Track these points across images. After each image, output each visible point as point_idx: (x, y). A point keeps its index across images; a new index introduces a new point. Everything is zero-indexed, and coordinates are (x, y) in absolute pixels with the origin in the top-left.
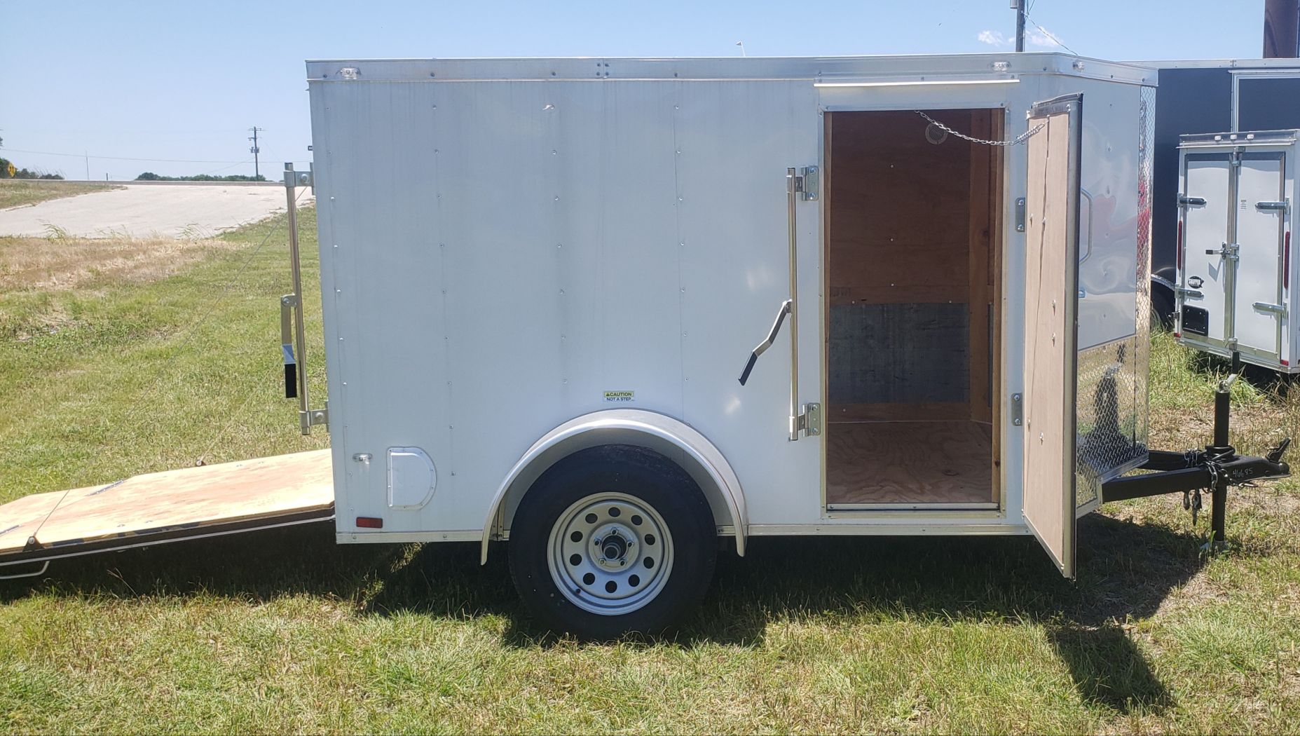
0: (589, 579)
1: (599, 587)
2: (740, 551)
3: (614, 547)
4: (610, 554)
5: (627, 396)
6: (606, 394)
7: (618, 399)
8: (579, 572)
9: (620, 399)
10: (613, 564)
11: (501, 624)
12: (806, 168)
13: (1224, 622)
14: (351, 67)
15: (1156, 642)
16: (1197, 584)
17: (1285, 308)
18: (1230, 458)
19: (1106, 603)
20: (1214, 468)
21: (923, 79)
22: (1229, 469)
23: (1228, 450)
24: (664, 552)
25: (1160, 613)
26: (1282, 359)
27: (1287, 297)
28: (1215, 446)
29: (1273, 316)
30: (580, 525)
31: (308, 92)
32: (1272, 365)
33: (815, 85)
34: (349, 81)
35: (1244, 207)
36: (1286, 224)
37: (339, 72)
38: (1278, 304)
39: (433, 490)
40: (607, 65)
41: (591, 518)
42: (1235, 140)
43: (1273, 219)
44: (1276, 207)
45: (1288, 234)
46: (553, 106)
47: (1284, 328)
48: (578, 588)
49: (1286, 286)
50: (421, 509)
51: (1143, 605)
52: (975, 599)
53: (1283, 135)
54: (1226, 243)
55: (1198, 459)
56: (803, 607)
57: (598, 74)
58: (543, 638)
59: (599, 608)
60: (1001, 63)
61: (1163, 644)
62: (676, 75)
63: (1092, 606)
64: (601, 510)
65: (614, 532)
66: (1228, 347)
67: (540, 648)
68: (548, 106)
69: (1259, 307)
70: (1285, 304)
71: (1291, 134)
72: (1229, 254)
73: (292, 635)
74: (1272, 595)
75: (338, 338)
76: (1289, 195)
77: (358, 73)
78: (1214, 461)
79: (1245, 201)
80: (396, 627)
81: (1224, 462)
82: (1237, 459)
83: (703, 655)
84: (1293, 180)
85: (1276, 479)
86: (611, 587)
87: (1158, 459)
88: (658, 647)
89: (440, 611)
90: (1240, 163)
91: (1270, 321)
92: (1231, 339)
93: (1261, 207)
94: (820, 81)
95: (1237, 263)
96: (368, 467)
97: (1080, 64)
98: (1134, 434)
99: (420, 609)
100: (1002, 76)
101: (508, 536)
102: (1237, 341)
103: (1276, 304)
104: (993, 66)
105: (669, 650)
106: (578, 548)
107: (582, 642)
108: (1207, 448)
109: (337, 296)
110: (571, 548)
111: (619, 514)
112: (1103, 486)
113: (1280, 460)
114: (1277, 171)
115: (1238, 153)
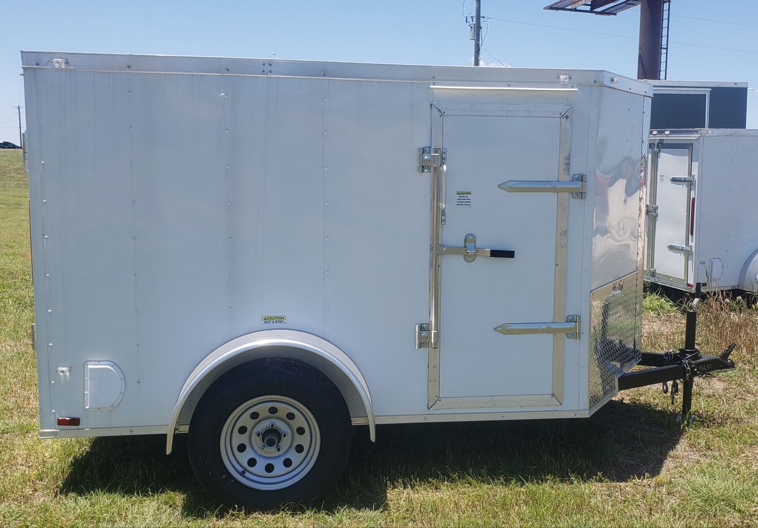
0: (252, 462)
1: (259, 468)
2: (373, 438)
3: (272, 437)
4: (270, 443)
5: (281, 319)
6: (264, 318)
7: (273, 322)
8: (244, 458)
9: (275, 322)
10: (271, 451)
11: (179, 498)
12: (423, 148)
13: (712, 476)
14: (60, 58)
15: (669, 494)
16: (682, 447)
17: (691, 249)
18: (697, 357)
19: (626, 465)
20: (687, 364)
21: (509, 86)
22: (698, 365)
23: (694, 352)
24: (312, 440)
25: (663, 471)
26: (688, 283)
27: (692, 241)
28: (686, 349)
29: (682, 254)
30: (245, 420)
31: (23, 77)
32: (682, 287)
33: (431, 87)
34: (58, 69)
35: (662, 180)
36: (692, 192)
37: (50, 62)
38: (686, 246)
39: (122, 395)
40: (270, 65)
41: (255, 416)
42: (656, 135)
43: (683, 188)
44: (685, 181)
45: (694, 199)
46: (227, 95)
47: (690, 262)
48: (243, 470)
49: (692, 234)
50: (112, 410)
51: (652, 465)
52: (535, 465)
53: (691, 132)
54: (648, 204)
55: (676, 358)
56: (414, 477)
57: (263, 71)
58: (217, 510)
59: (262, 485)
60: (565, 76)
61: (675, 494)
62: (324, 75)
63: (617, 467)
64: (263, 410)
65: (272, 426)
66: (649, 274)
67: (215, 519)
68: (223, 94)
69: (671, 248)
70: (691, 246)
71: (697, 132)
72: (651, 212)
73: (4, 517)
74: (734, 454)
75: (45, 274)
76: (695, 172)
77: (67, 63)
78: (687, 359)
79: (663, 176)
80: (92, 505)
81: (693, 360)
82: (701, 358)
83: (344, 518)
84: (698, 163)
85: (726, 371)
86: (270, 468)
87: (648, 359)
88: (308, 513)
89: (128, 491)
90: (660, 150)
91: (680, 258)
92: (651, 269)
93: (674, 180)
94: (434, 84)
95: (656, 218)
96: (69, 377)
97: (615, 79)
98: (635, 341)
99: (111, 490)
100: (565, 86)
101: (188, 430)
102: (655, 270)
103: (684, 246)
104: (559, 78)
105: (318, 515)
106: (243, 439)
107: (248, 513)
108: (680, 350)
109: (44, 240)
110: (238, 439)
111: (277, 412)
112: (619, 379)
113: (729, 358)
114: (687, 156)
115: (658, 144)
